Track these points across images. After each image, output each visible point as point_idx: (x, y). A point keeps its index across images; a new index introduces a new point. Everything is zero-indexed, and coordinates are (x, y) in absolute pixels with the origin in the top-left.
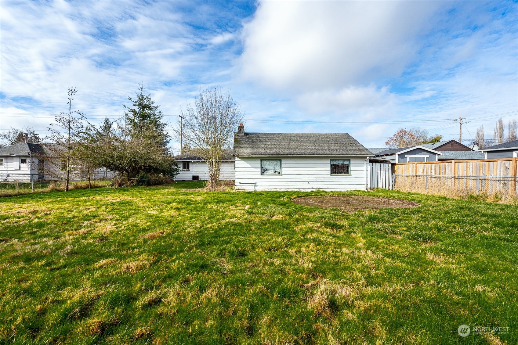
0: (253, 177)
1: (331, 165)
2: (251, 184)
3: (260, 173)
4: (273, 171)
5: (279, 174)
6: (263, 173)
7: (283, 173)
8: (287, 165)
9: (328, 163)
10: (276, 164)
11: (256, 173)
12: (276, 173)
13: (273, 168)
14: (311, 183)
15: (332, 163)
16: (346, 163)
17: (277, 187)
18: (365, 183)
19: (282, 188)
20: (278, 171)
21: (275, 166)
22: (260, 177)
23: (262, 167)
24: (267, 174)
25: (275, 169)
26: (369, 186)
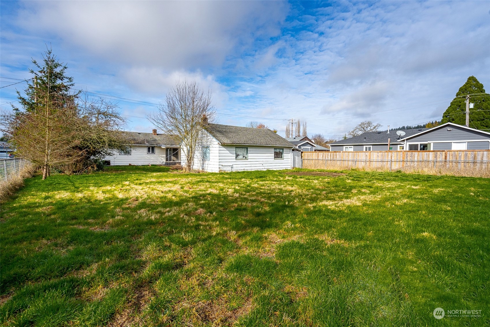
0: (230, 160)
1: (275, 152)
2: (229, 167)
3: (235, 157)
5: (246, 158)
7: (249, 157)
8: (251, 152)
9: (273, 150)
11: (232, 158)
12: (244, 158)
14: (264, 165)
16: (281, 151)
17: (245, 168)
18: (290, 164)
19: (249, 169)
20: (245, 156)
21: (244, 152)
22: (235, 160)
23: (236, 153)
24: (239, 158)
25: (243, 155)
26: (292, 166)
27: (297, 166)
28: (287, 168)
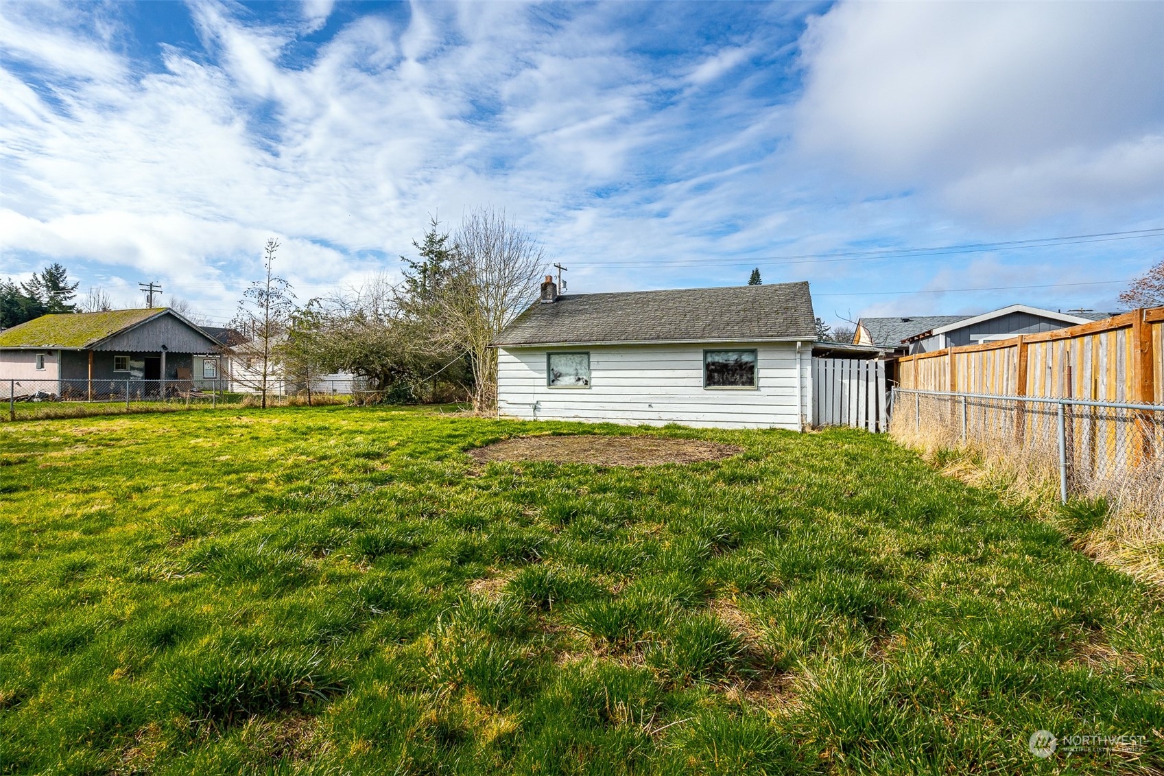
0: (531, 390)
2: (528, 406)
3: (545, 382)
4: (572, 377)
5: (586, 384)
6: (553, 381)
7: (593, 382)
8: (602, 365)
9: (697, 359)
10: (580, 363)
11: (538, 382)
12: (581, 383)
13: (575, 372)
14: (656, 407)
15: (709, 360)
16: (746, 358)
17: (581, 414)
18: (797, 410)
19: (592, 417)
20: (585, 377)
21: (578, 367)
22: (545, 389)
23: (549, 369)
24: (562, 383)
25: (577, 374)
28: (777, 426)
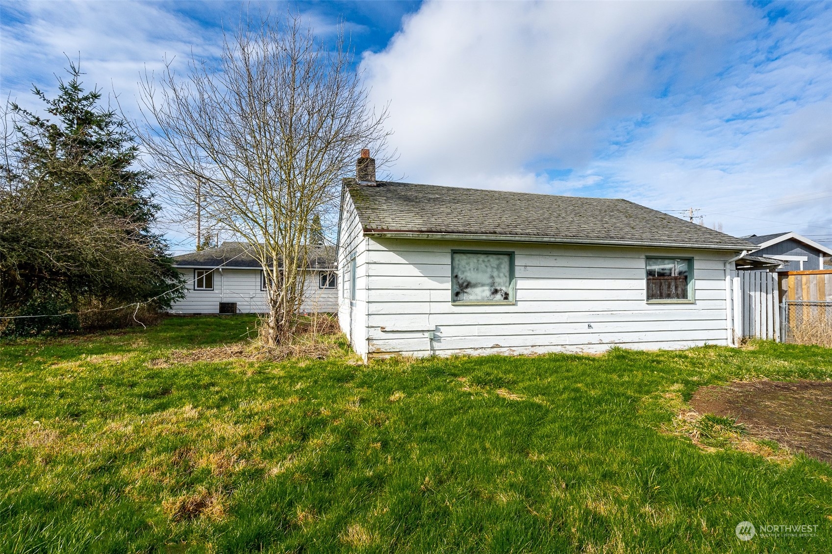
0: (425, 308)
1: (650, 273)
2: (420, 335)
3: (448, 295)
4: (487, 288)
5: (506, 298)
6: (457, 294)
7: (520, 295)
8: (531, 272)
9: (640, 265)
10: (498, 268)
11: (436, 295)
12: (498, 297)
13: (489, 281)
14: (596, 327)
16: (682, 267)
17: (501, 341)
18: (728, 325)
19: (521, 346)
20: (504, 289)
21: (495, 274)
22: (448, 307)
23: (455, 277)
24: (471, 297)
25: (492, 284)
26: (739, 333)
27: (760, 331)
28: (711, 343)
